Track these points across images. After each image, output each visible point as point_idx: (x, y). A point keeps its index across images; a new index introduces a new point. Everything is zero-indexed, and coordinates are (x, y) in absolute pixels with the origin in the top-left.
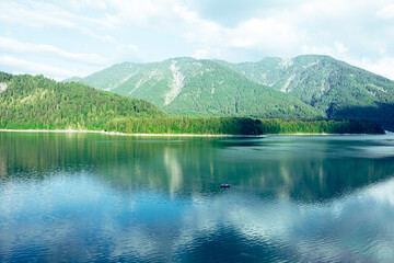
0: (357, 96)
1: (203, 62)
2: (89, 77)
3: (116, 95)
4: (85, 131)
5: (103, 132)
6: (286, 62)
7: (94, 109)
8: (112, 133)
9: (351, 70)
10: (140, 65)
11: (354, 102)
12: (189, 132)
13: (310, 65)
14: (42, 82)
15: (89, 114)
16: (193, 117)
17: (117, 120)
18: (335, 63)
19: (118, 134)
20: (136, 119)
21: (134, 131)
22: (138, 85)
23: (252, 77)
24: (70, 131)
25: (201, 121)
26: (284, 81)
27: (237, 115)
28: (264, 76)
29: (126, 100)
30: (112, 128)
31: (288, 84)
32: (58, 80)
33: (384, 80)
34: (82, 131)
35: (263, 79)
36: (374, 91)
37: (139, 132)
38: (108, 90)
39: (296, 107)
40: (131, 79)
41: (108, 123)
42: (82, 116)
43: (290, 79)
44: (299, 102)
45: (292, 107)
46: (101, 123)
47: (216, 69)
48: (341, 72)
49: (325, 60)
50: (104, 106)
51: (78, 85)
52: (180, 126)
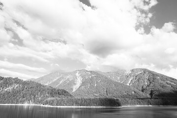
0: (163, 87)
1: (91, 72)
2: (39, 78)
3: (50, 87)
4: (33, 105)
5: (42, 105)
6: (128, 72)
7: (39, 94)
8: (46, 106)
9: (157, 75)
10: (63, 73)
11: (163, 90)
12: (84, 106)
13: (139, 73)
14: (17, 81)
15: (36, 96)
16: (86, 98)
17: (49, 99)
18: (150, 72)
19: (49, 106)
20: (59, 99)
21: (57, 105)
22: (61, 82)
23: (113, 79)
24: (26, 105)
25: (90, 99)
26: (128, 80)
27: (107, 97)
28: (119, 78)
29: (55, 89)
30: (47, 103)
31: (130, 81)
32: (24, 80)
33: (173, 79)
34: (32, 105)
36: (170, 84)
37: (60, 105)
38: (47, 84)
39: (135, 92)
40: (58, 79)
41: (45, 100)
42: (33, 97)
43: (131, 80)
44: (136, 90)
45: (133, 93)
46: (41, 100)
47: (97, 75)
48: (153, 76)
49: (145, 71)
50: (44, 92)
51: (33, 82)
52: (80, 102)
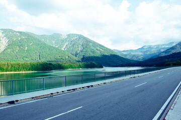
0: (93, 52)
1: (20, 33)
6: (64, 36)
9: (90, 41)
11: (92, 55)
12: (11, 71)
13: (74, 38)
16: (14, 62)
18: (84, 38)
23: (48, 42)
25: (19, 64)
26: (63, 45)
27: (40, 61)
28: (54, 42)
31: (65, 46)
33: (102, 46)
35: (53, 44)
36: (99, 50)
39: (69, 57)
43: (66, 44)
44: (70, 55)
45: (67, 57)
47: (28, 37)
48: (87, 42)
49: (80, 37)
52: (5, 68)
